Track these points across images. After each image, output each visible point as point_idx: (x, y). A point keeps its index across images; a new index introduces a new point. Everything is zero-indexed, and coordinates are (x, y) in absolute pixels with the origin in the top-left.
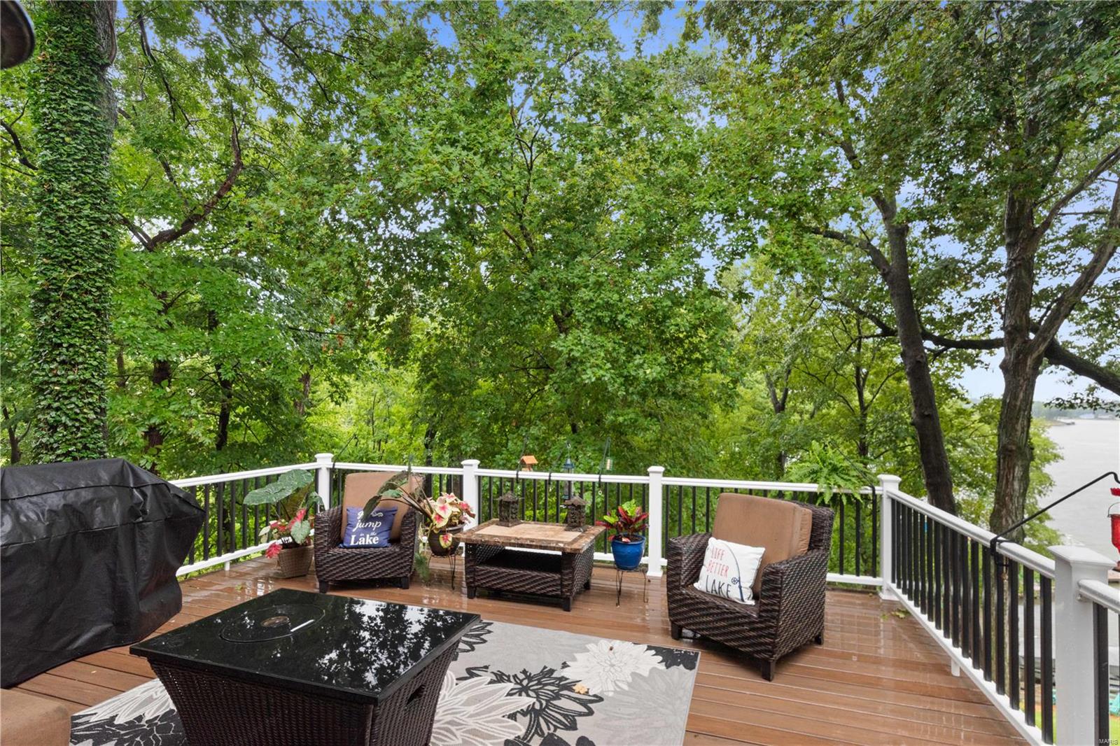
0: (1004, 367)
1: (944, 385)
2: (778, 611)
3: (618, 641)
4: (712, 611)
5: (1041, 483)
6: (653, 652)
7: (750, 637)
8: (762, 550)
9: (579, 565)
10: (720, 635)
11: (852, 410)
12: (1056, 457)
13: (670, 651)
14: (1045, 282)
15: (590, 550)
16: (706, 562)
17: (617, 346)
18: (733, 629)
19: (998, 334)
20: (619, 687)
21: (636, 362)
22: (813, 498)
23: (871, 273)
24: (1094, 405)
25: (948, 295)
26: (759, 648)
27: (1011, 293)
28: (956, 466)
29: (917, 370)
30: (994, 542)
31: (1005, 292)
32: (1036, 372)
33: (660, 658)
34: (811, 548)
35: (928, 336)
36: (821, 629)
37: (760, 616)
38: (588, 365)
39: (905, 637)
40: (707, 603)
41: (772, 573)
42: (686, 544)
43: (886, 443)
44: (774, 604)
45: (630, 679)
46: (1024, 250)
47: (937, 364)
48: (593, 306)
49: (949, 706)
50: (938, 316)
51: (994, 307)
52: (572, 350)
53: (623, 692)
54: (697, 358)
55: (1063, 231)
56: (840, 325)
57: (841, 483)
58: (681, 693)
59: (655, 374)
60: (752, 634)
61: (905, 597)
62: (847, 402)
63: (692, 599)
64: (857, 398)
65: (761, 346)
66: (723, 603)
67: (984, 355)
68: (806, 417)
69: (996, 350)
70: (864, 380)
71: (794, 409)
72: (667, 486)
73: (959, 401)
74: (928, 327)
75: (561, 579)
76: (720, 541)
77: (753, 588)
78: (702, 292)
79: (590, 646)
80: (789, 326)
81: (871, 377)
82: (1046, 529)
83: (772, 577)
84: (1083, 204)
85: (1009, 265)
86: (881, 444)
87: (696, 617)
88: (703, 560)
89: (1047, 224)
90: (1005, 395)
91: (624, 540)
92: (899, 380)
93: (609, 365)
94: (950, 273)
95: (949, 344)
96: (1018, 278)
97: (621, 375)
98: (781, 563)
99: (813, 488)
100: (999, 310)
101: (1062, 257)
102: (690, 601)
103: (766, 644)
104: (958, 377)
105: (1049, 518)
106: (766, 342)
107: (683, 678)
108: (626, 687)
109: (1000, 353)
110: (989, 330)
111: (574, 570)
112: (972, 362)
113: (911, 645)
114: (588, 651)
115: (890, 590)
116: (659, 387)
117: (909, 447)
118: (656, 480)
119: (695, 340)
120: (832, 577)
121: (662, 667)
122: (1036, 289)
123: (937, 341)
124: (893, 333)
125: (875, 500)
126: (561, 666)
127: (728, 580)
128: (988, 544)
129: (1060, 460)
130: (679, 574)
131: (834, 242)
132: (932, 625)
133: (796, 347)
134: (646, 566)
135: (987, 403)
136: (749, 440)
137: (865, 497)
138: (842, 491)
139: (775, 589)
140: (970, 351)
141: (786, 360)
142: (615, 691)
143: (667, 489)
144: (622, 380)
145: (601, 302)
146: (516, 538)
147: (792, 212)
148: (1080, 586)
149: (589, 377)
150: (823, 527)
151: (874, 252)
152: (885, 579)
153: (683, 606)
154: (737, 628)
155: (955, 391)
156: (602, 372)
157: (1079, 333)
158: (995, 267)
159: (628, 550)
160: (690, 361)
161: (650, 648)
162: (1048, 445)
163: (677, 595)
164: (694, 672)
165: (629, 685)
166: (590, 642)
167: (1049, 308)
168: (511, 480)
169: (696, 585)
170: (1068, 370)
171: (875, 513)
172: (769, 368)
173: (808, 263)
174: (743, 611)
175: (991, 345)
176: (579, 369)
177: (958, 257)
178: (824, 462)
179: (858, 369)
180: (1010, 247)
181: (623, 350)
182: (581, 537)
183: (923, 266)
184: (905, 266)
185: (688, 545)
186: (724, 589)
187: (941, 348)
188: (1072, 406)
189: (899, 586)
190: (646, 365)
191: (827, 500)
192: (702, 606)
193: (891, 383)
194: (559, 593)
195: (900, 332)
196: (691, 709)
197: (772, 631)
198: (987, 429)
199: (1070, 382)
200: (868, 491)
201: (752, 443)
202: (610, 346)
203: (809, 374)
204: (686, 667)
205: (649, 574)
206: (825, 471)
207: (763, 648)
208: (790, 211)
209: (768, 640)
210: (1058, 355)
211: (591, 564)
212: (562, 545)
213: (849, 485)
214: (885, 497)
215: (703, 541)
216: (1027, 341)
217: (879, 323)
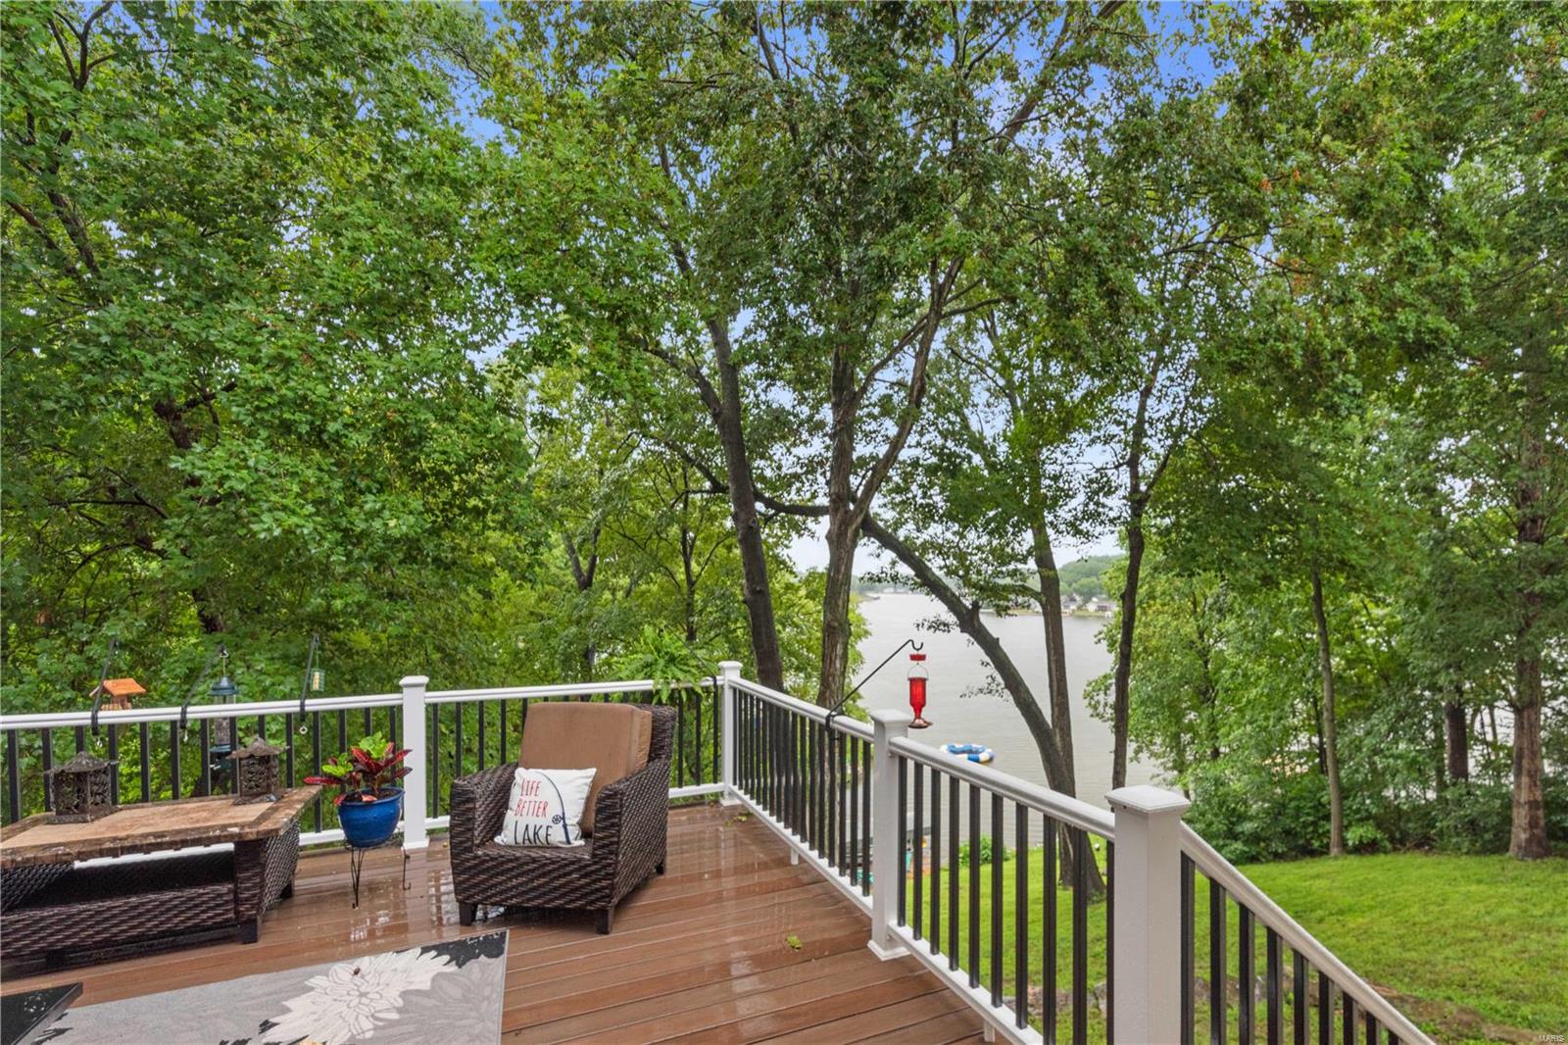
0: (829, 537)
2: (618, 843)
3: (367, 958)
4: (526, 868)
5: (855, 661)
6: (433, 953)
7: (582, 887)
8: (592, 771)
9: (274, 856)
10: (536, 898)
11: (678, 585)
12: (867, 633)
13: (461, 944)
14: (861, 449)
15: (293, 830)
16: (513, 803)
17: (326, 477)
18: (556, 883)
19: (823, 501)
20: (381, 1020)
21: (367, 507)
22: (647, 697)
23: (698, 409)
24: (895, 578)
25: (777, 450)
26: (593, 897)
27: (835, 458)
28: (785, 648)
29: (749, 537)
30: (828, 718)
31: (830, 454)
32: (854, 545)
33: (446, 958)
34: (651, 759)
35: (759, 497)
36: (664, 856)
37: (594, 856)
38: (265, 506)
39: (747, 841)
40: (517, 859)
41: (609, 797)
42: (478, 783)
43: (716, 626)
44: (613, 836)
45: (400, 1003)
46: (846, 413)
47: (767, 531)
48: (273, 399)
49: (789, 895)
50: (768, 473)
51: (820, 471)
52: (227, 477)
53: (392, 1024)
54: (475, 507)
55: (874, 398)
56: (663, 473)
57: (680, 675)
58: (487, 991)
59: (404, 528)
60: (583, 881)
61: (747, 797)
62: (672, 575)
63: (492, 859)
64: (683, 569)
65: (558, 492)
66: (541, 853)
67: (810, 523)
68: (620, 594)
69: (820, 519)
70: (692, 547)
71: (605, 586)
72: (435, 705)
73: (787, 575)
74: (759, 486)
75: (235, 892)
76: (532, 771)
77: (580, 824)
78: (486, 406)
79: (312, 982)
80: (597, 467)
81: (698, 543)
82: (858, 709)
83: (608, 802)
84: (889, 374)
85: (834, 427)
86: (712, 627)
87: (500, 883)
88: (507, 800)
89: (864, 390)
90: (829, 570)
91: (365, 799)
92: (729, 548)
93: (310, 509)
94: (780, 425)
95: (780, 508)
96: (841, 442)
97: (336, 528)
98: (619, 782)
99: (647, 685)
100: (824, 474)
101: (873, 426)
102: (490, 864)
103: (604, 888)
104: (787, 547)
105: (860, 697)
106: (566, 487)
107: (489, 971)
108: (395, 1016)
109: (825, 521)
110: (814, 496)
111: (264, 866)
112: (799, 530)
113: (753, 848)
114: (312, 989)
115: (732, 794)
116: (411, 550)
117: (741, 631)
118: (415, 698)
119: (472, 478)
120: (674, 792)
121: (453, 968)
122: (855, 456)
123: (769, 503)
124: (724, 490)
125: (716, 693)
126: (258, 1029)
127: (547, 821)
128: (824, 721)
130: (471, 830)
131: (657, 360)
132: (773, 819)
133: (608, 498)
134: (402, 834)
135: (813, 575)
136: (542, 630)
137: (706, 689)
138: (681, 685)
139: (614, 816)
140: (797, 517)
141: (592, 515)
142: (376, 1028)
143: (433, 709)
144: (339, 536)
145: (290, 394)
146: (115, 839)
147: (619, 316)
148: (890, 744)
149: (267, 527)
150: (664, 731)
151: (704, 384)
152: (727, 783)
153: (480, 873)
154: (563, 881)
155: (783, 562)
156: (295, 520)
157: (885, 505)
158: (821, 425)
159: (373, 814)
160: (464, 510)
161: (425, 950)
162: (861, 621)
163: (468, 860)
164: (503, 958)
165: (399, 1010)
166: (312, 976)
167: (864, 477)
168: (79, 730)
169: (498, 839)
170: (878, 544)
171: (716, 708)
172: (570, 525)
173: (639, 391)
174: (570, 856)
175: (816, 512)
176: (244, 512)
177: (788, 407)
178: (659, 652)
179: (685, 532)
180: (836, 407)
181: (337, 484)
182: (274, 810)
183: (755, 411)
184: (738, 409)
185: (484, 784)
186: (542, 833)
187: (772, 512)
188: (879, 581)
189: (740, 788)
190: (386, 514)
191: (664, 699)
192: (510, 865)
193: (721, 551)
194: (231, 915)
195: (732, 489)
196: (505, 1005)
197: (610, 870)
198: (811, 605)
199: (878, 556)
200: (708, 682)
201: (547, 634)
202: (311, 475)
203: (625, 536)
204: (490, 956)
205: (407, 845)
206: (662, 662)
207: (599, 895)
208: (613, 314)
209: (604, 883)
210: (869, 527)
211: (295, 853)
212: (236, 830)
213: (689, 677)
214: (726, 687)
215: (506, 775)
216: (847, 512)
217: (708, 475)
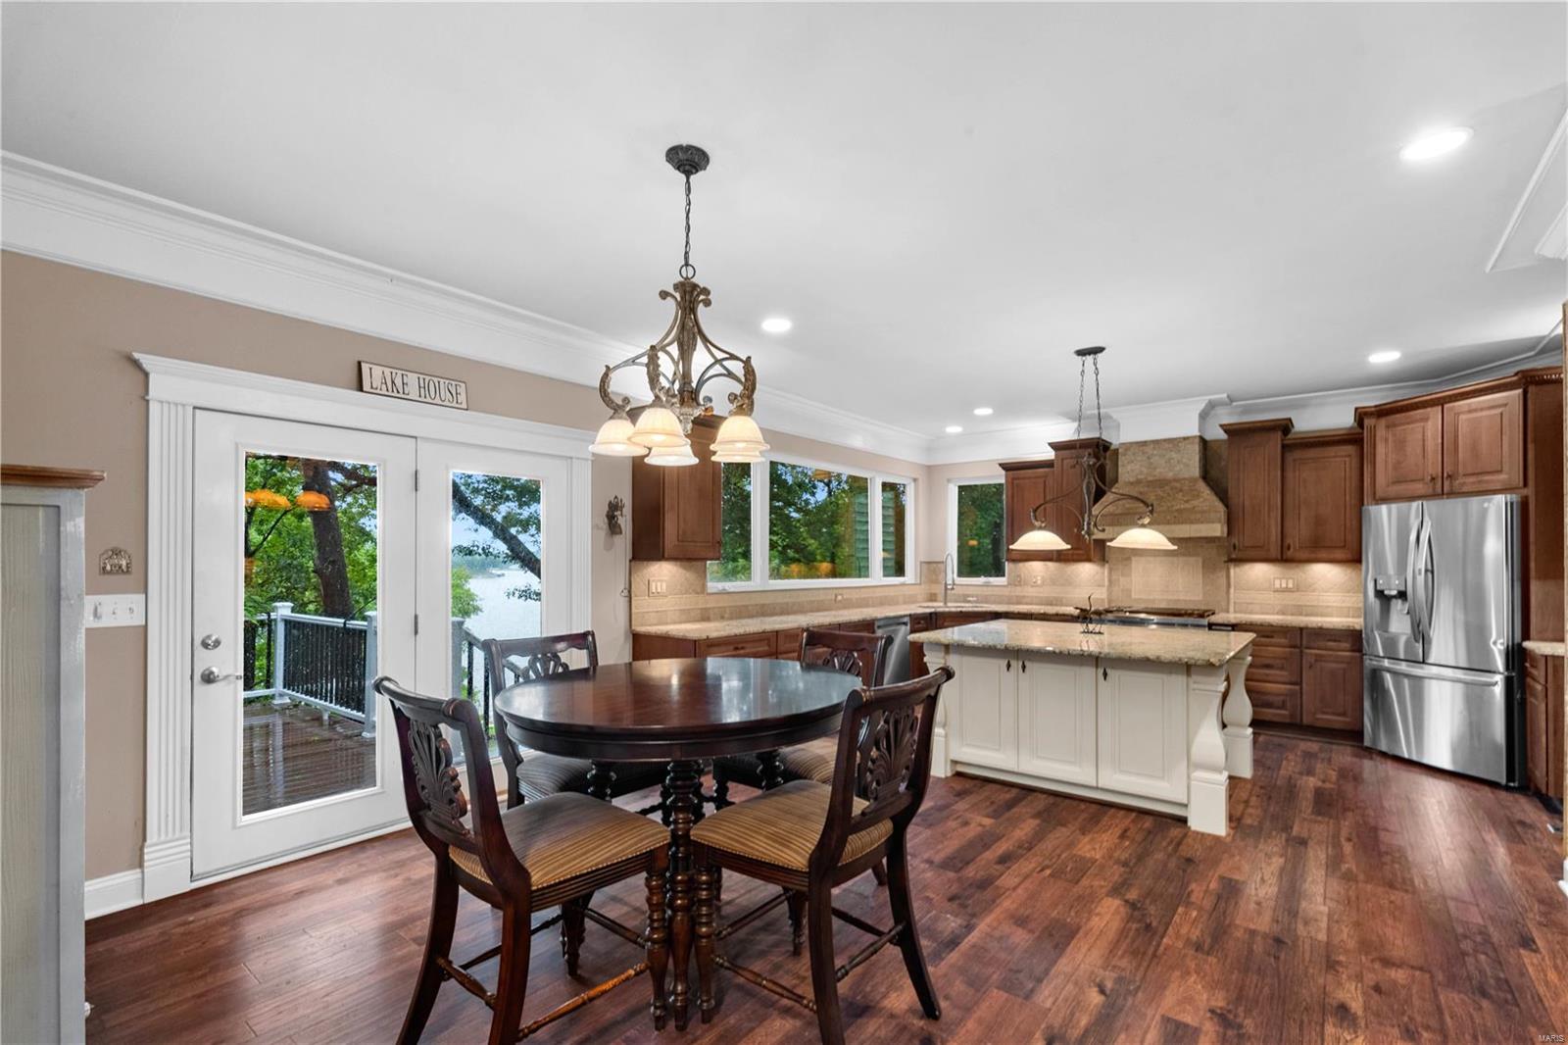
1: (357, 526)
30: (345, 624)
115: (282, 695)
125: (270, 624)
129: (479, 612)
137: (261, 622)
152: (277, 688)
171: (270, 635)
200: (264, 617)
214: (279, 619)
